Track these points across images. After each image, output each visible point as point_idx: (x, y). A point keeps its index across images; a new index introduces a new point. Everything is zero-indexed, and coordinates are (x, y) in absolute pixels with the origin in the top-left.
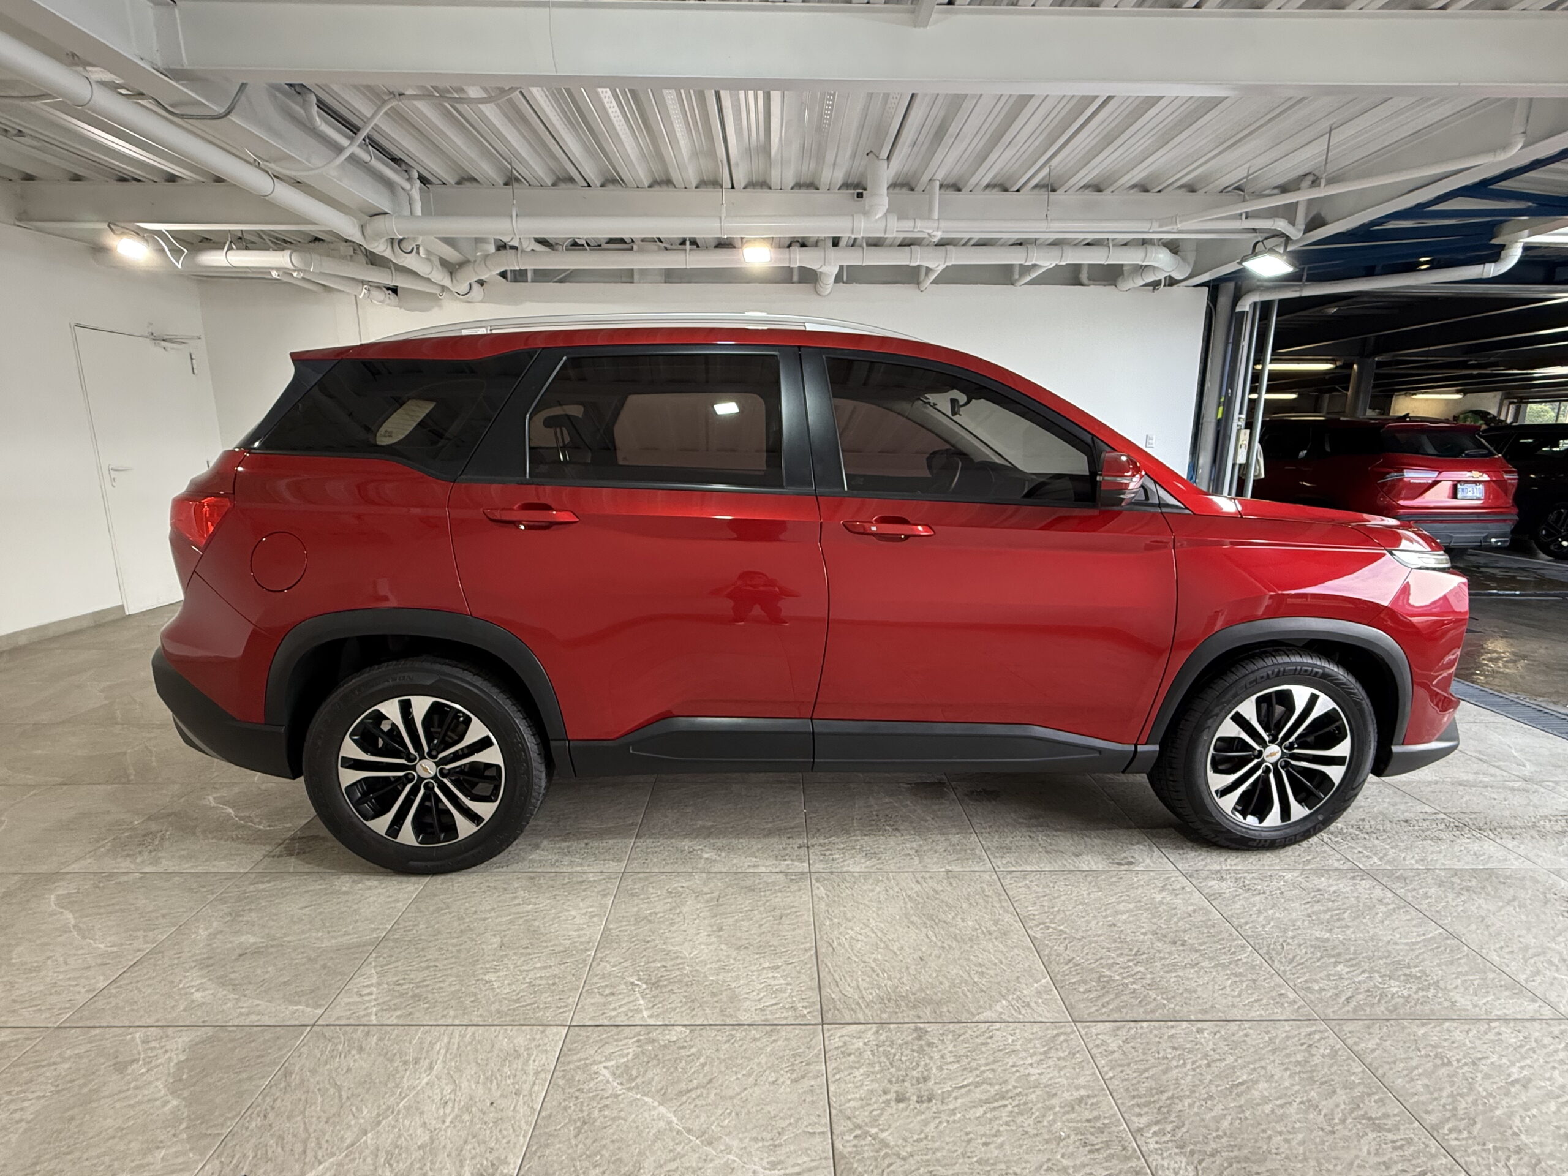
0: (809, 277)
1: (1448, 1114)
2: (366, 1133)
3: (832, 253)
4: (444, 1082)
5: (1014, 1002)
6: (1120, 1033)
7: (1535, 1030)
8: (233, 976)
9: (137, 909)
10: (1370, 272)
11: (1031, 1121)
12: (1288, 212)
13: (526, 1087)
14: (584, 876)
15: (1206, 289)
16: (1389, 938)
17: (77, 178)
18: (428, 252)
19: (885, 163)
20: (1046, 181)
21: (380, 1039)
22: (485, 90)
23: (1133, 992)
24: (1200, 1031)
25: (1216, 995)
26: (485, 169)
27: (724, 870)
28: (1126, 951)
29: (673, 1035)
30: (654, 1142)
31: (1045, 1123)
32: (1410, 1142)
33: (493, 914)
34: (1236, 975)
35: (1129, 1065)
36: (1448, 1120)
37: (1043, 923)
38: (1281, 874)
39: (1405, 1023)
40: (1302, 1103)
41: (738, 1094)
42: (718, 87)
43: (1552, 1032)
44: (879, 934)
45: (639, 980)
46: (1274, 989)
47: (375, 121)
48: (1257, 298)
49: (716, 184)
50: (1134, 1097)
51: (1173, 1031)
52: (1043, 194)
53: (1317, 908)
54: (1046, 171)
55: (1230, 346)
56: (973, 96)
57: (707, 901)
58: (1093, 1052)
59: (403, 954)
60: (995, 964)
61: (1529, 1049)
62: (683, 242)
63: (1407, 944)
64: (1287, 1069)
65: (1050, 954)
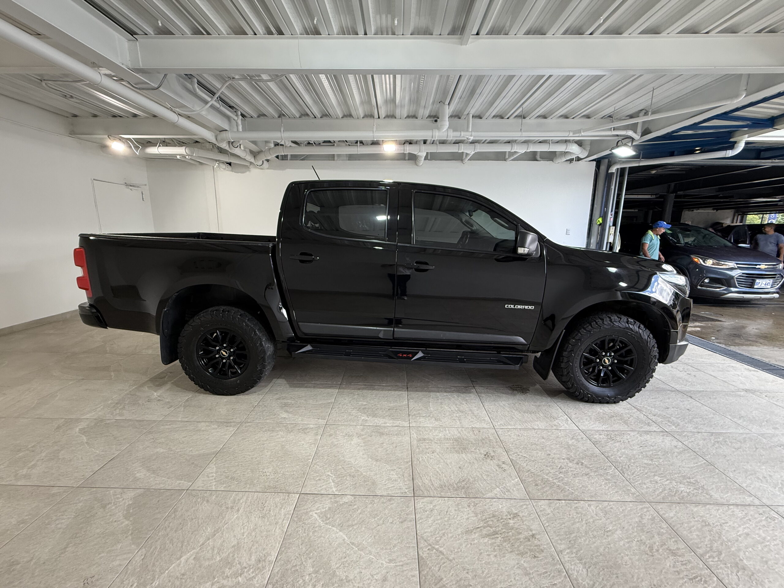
0: (413, 158)
1: (708, 549)
2: (209, 539)
3: (423, 147)
4: (244, 517)
5: (502, 489)
6: (551, 505)
7: (751, 511)
8: (153, 466)
9: (113, 435)
10: (672, 154)
11: (509, 545)
12: (633, 127)
13: (280, 521)
14: (308, 426)
15: (595, 163)
16: (680, 464)
17: (95, 116)
18: (245, 147)
19: (448, 106)
20: (520, 114)
21: (217, 497)
22: (270, 76)
23: (558, 486)
24: (589, 505)
25: (597, 489)
26: (270, 110)
27: (371, 425)
28: (555, 467)
29: (346, 499)
30: (336, 549)
31: (516, 546)
32: (689, 562)
33: (267, 442)
34: (607, 480)
35: (556, 520)
36: (708, 552)
37: (517, 453)
38: (628, 432)
39: (688, 505)
40: (638, 541)
41: (375, 527)
42: (373, 73)
43: (759, 512)
44: (441, 455)
45: (331, 474)
46: (624, 487)
47: (222, 90)
48: (619, 166)
49: (371, 116)
50: (558, 535)
51: (577, 505)
52: (520, 120)
53: (646, 449)
54: (521, 109)
55: (606, 188)
56: (488, 76)
57: (363, 439)
58: (539, 514)
59: (227, 459)
60: (494, 471)
61: (748, 519)
62: (357, 142)
63: (689, 467)
64: (631, 525)
65: (519, 468)
